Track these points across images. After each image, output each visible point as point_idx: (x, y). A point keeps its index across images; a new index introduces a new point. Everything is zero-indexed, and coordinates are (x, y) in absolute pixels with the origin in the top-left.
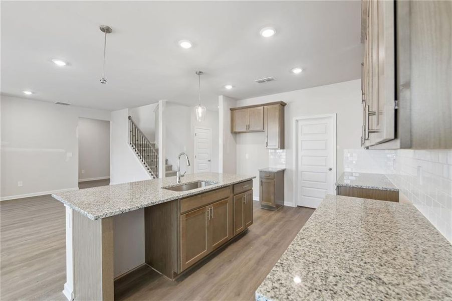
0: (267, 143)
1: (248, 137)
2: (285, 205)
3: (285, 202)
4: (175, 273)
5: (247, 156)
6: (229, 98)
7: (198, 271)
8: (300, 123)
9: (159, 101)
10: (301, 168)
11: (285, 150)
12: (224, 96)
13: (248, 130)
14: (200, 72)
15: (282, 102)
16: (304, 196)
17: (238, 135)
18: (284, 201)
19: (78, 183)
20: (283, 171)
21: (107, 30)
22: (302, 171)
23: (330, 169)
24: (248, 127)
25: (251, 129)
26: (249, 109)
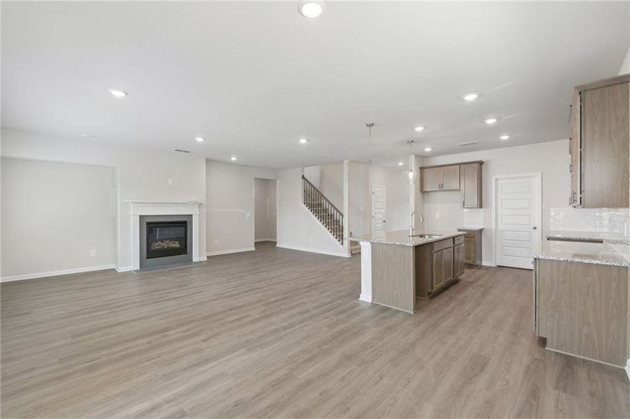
0: (464, 202)
1: (439, 196)
2: (483, 264)
3: (483, 262)
4: (428, 293)
5: (438, 215)
6: (421, 157)
7: (441, 295)
8: (500, 182)
9: (345, 161)
10: (501, 227)
11: (482, 209)
12: (415, 155)
13: (441, 188)
14: (412, 141)
15: (481, 161)
16: (506, 255)
17: (426, 194)
18: (481, 260)
19: (254, 243)
20: (481, 231)
21: (371, 125)
22: (502, 231)
23: (535, 228)
24: (441, 186)
25: (444, 189)
26: (442, 168)
